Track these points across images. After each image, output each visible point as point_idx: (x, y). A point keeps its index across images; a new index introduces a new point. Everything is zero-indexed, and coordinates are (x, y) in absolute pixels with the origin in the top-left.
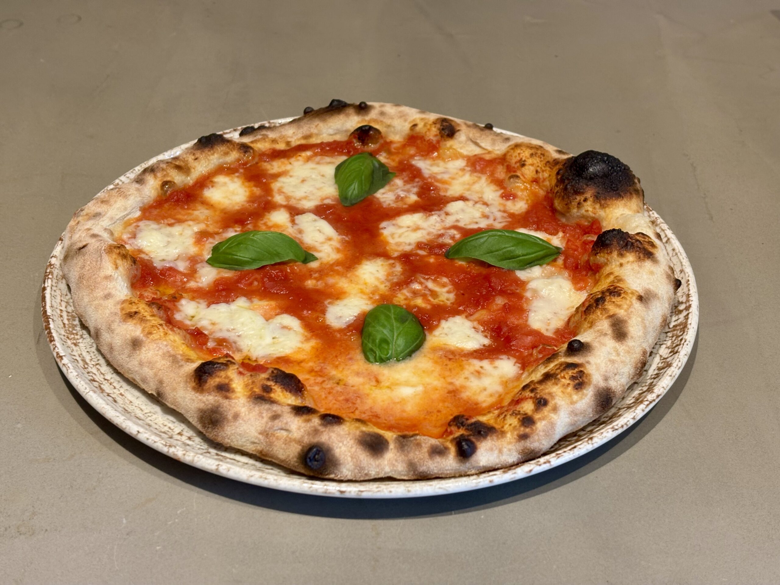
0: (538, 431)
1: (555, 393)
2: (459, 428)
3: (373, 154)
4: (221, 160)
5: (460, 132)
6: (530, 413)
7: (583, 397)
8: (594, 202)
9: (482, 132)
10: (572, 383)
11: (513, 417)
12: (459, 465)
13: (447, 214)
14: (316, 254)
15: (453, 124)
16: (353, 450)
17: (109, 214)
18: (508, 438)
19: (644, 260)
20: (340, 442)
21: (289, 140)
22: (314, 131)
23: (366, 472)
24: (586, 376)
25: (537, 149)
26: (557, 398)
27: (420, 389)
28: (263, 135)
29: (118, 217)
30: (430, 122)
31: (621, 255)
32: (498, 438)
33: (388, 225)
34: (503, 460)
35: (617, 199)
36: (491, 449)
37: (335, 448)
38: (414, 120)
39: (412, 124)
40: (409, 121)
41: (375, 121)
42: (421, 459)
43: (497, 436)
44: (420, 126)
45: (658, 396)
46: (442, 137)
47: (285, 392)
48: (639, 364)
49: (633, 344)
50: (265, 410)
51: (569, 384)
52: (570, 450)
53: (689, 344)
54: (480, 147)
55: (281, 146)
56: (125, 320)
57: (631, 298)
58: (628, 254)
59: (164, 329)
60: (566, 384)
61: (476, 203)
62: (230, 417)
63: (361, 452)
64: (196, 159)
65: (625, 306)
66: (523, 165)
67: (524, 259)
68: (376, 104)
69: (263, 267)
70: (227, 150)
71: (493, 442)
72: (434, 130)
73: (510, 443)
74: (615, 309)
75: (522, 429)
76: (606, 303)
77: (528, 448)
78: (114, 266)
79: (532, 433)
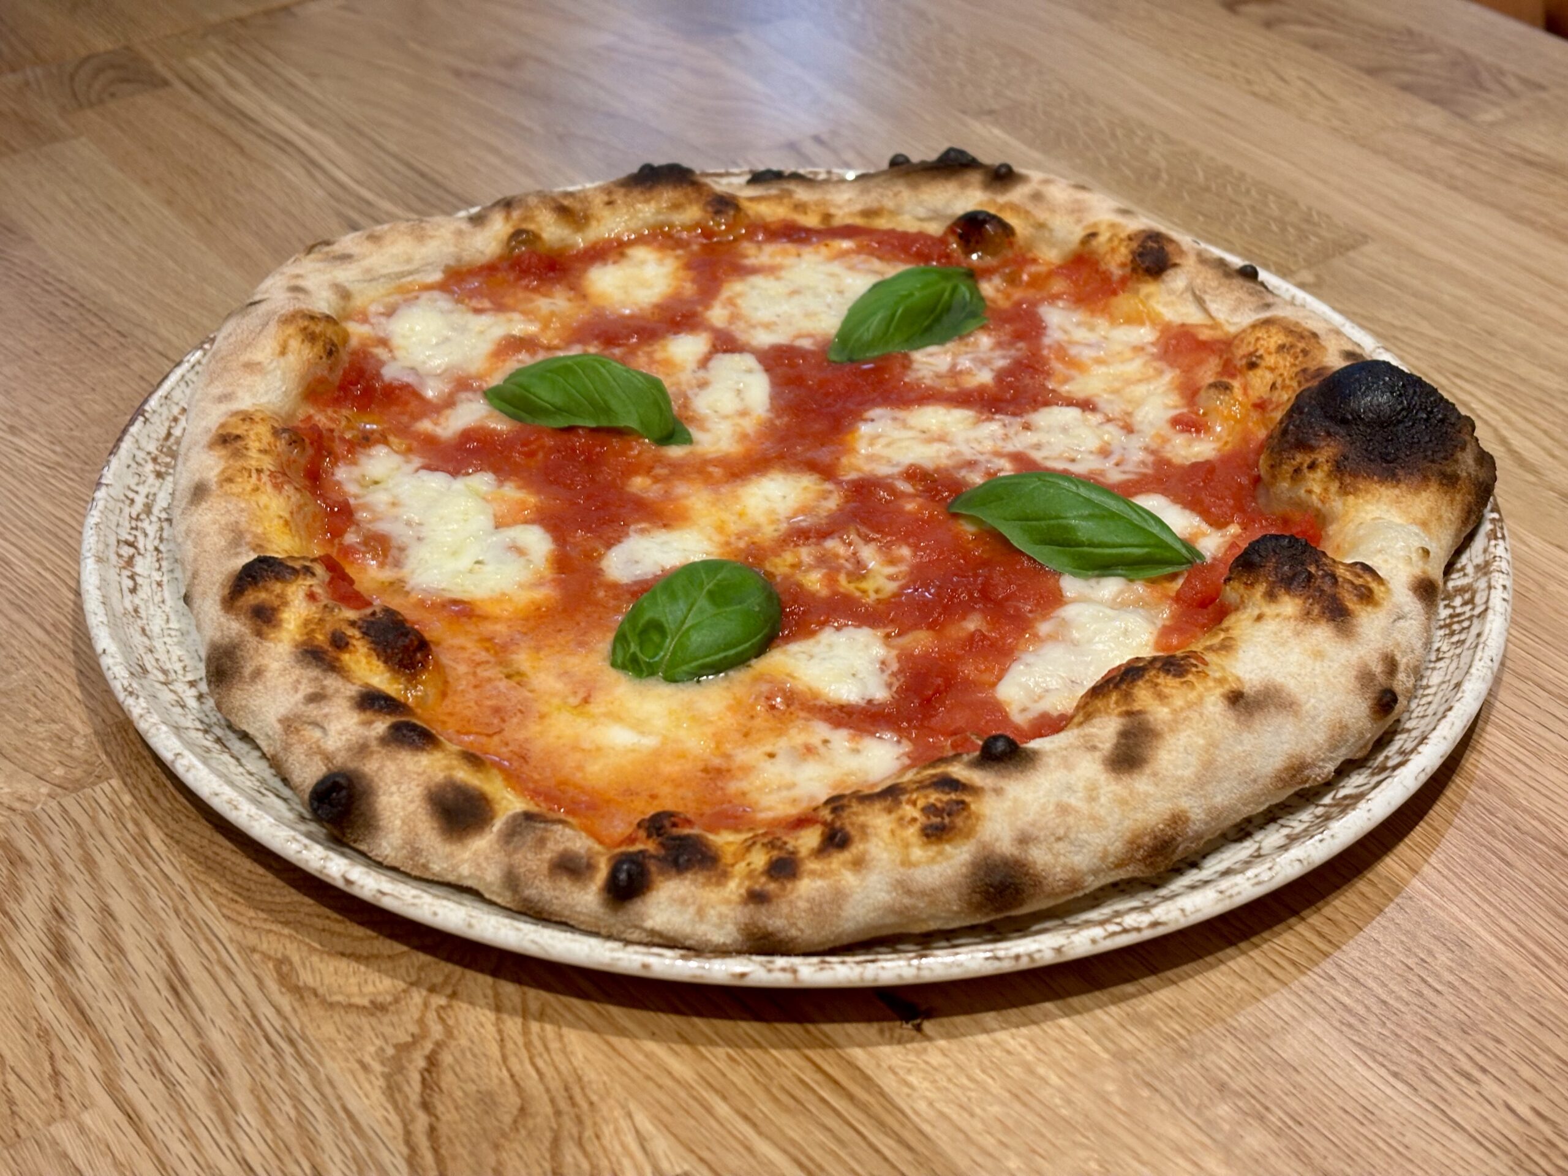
0: (795, 895)
1: (875, 828)
2: (649, 836)
3: (973, 275)
4: (661, 217)
5: (1178, 270)
6: (804, 852)
7: (939, 858)
8: (1329, 475)
9: (1223, 280)
10: (922, 819)
11: (764, 850)
12: (602, 910)
13: (1027, 427)
14: (695, 433)
15: (1170, 248)
16: (411, 808)
17: (366, 263)
18: (728, 890)
19: (1316, 621)
20: (396, 783)
21: (833, 211)
22: (889, 203)
23: (423, 861)
24: (968, 817)
25: (1302, 337)
26: (874, 840)
27: (649, 742)
28: (783, 190)
29: (385, 271)
30: (1123, 235)
31: (1271, 596)
32: (707, 883)
33: (881, 417)
34: (700, 933)
35: (1382, 481)
36: (683, 902)
37: (381, 792)
38: (1095, 225)
39: (1089, 231)
40: (1085, 223)
41: (1014, 208)
42: (530, 871)
43: (709, 879)
44: (1103, 238)
45: (1155, 924)
46: (1134, 270)
47: (375, 657)
48: (1147, 839)
49: (1151, 789)
50: (308, 678)
51: (914, 820)
52: (858, 963)
53: (1329, 840)
54: (1206, 311)
55: (811, 221)
56: (211, 446)
57: (1208, 689)
58: (1286, 598)
59: (259, 480)
60: (908, 819)
61: (1109, 420)
62: (247, 671)
63: (424, 818)
64: (610, 203)
65: (1179, 702)
66: (1252, 366)
67: (1091, 553)
68: (1036, 175)
69: (571, 430)
70: (682, 200)
71: (693, 888)
72: (1124, 253)
73: (728, 902)
74: (1150, 701)
75: (763, 879)
76: (1140, 683)
77: (760, 924)
78: (278, 349)
79: (778, 896)
